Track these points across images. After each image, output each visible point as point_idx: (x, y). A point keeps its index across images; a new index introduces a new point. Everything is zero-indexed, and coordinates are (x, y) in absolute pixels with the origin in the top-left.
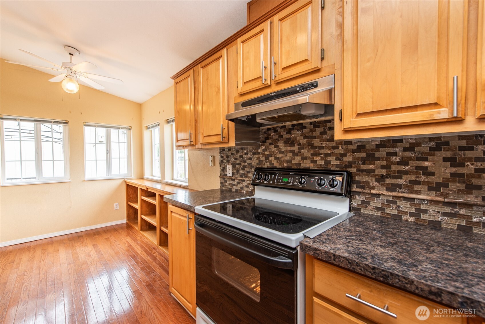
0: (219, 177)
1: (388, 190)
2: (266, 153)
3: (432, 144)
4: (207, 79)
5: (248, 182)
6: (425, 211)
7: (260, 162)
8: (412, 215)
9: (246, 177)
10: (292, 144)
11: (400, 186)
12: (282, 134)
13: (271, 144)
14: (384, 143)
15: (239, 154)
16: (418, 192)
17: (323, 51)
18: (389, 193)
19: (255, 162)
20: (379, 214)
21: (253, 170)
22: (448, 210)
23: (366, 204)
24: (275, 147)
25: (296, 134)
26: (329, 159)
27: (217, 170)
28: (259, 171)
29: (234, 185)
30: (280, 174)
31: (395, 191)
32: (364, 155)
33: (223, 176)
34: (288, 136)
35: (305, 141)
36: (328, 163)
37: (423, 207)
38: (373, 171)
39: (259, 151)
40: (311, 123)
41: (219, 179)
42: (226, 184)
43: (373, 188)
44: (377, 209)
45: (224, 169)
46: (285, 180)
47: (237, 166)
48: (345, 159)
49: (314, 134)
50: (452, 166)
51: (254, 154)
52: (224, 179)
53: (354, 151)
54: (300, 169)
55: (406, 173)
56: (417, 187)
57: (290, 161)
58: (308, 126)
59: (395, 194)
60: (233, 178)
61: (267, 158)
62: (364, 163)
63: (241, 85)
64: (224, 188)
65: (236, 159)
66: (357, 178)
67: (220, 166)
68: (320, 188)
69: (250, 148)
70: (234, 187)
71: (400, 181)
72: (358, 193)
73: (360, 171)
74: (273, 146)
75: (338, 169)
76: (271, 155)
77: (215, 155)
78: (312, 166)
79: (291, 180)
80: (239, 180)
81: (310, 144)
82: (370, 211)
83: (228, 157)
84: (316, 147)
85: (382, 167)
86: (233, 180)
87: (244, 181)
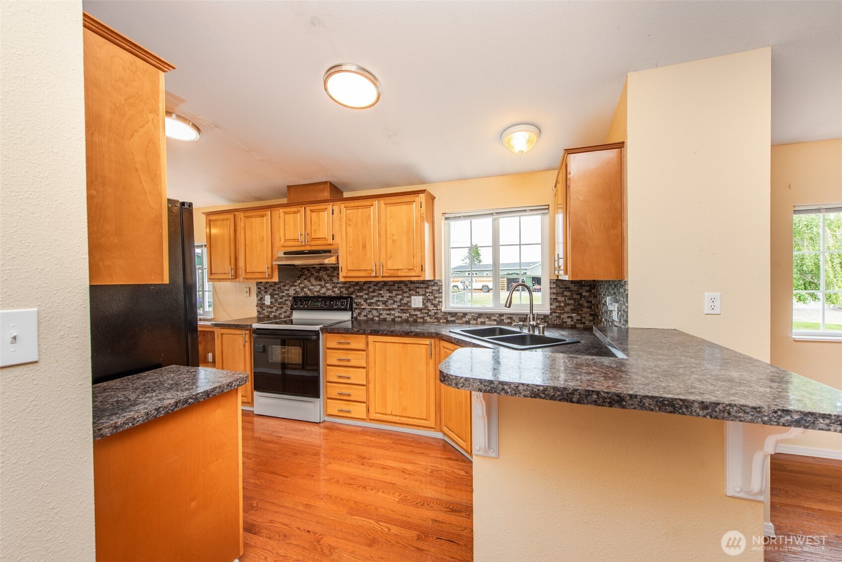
0: (256, 306)
1: (369, 305)
2: (301, 285)
3: (383, 283)
4: (251, 228)
5: (286, 308)
6: (382, 314)
7: (297, 292)
8: (377, 317)
9: (284, 304)
10: (320, 280)
11: (372, 303)
12: (313, 272)
13: (305, 279)
14: (366, 283)
15: (277, 286)
16: (379, 306)
17: (333, 236)
18: (369, 307)
19: (292, 292)
20: (365, 318)
21: (291, 298)
22: (388, 312)
23: (360, 314)
24: (308, 281)
25: (322, 273)
26: (342, 290)
27: (254, 299)
28: (296, 299)
29: (272, 312)
30: (312, 300)
31: (371, 306)
32: (358, 288)
33: (261, 305)
34: (317, 274)
35: (328, 278)
36: (341, 292)
37: (381, 312)
38: (362, 296)
39: (296, 284)
40: (332, 267)
41: (256, 308)
42: (264, 312)
43: (362, 305)
44: (365, 316)
45: (261, 299)
46: (316, 304)
47: (275, 296)
48: (350, 290)
49: (333, 275)
50: (389, 293)
51: (291, 286)
52: (261, 307)
53: (354, 286)
54: (325, 297)
55: (375, 296)
56: (379, 303)
57: (318, 291)
58: (330, 268)
59: (371, 307)
60: (272, 306)
61: (302, 289)
62: (358, 292)
63: (282, 240)
64: (261, 316)
65: (274, 290)
66: (356, 301)
67: (257, 296)
68: (336, 307)
69: (287, 282)
70: (272, 314)
71: (373, 301)
72: (356, 309)
73: (357, 296)
74: (306, 281)
75: (347, 296)
76: (304, 287)
77: (251, 287)
78: (333, 294)
79: (319, 304)
80: (278, 307)
81: (331, 280)
82: (362, 318)
83: (266, 288)
84: (334, 283)
85: (366, 294)
86: (272, 308)
87: (282, 308)
